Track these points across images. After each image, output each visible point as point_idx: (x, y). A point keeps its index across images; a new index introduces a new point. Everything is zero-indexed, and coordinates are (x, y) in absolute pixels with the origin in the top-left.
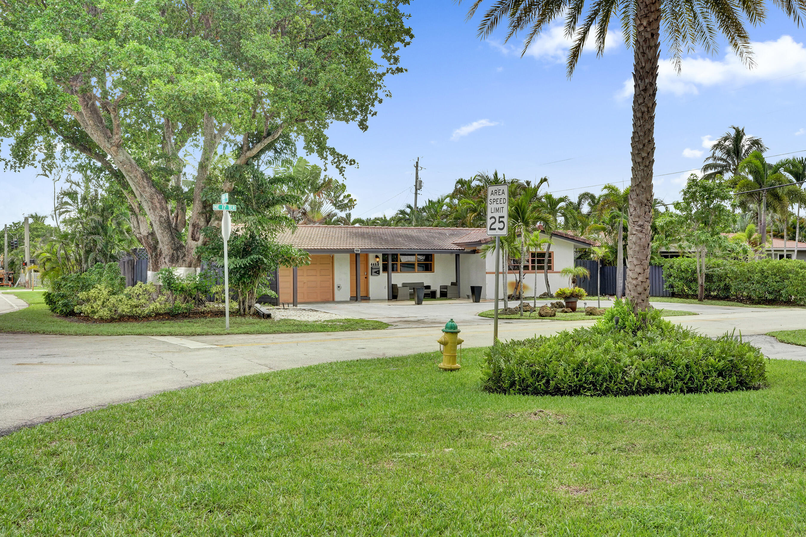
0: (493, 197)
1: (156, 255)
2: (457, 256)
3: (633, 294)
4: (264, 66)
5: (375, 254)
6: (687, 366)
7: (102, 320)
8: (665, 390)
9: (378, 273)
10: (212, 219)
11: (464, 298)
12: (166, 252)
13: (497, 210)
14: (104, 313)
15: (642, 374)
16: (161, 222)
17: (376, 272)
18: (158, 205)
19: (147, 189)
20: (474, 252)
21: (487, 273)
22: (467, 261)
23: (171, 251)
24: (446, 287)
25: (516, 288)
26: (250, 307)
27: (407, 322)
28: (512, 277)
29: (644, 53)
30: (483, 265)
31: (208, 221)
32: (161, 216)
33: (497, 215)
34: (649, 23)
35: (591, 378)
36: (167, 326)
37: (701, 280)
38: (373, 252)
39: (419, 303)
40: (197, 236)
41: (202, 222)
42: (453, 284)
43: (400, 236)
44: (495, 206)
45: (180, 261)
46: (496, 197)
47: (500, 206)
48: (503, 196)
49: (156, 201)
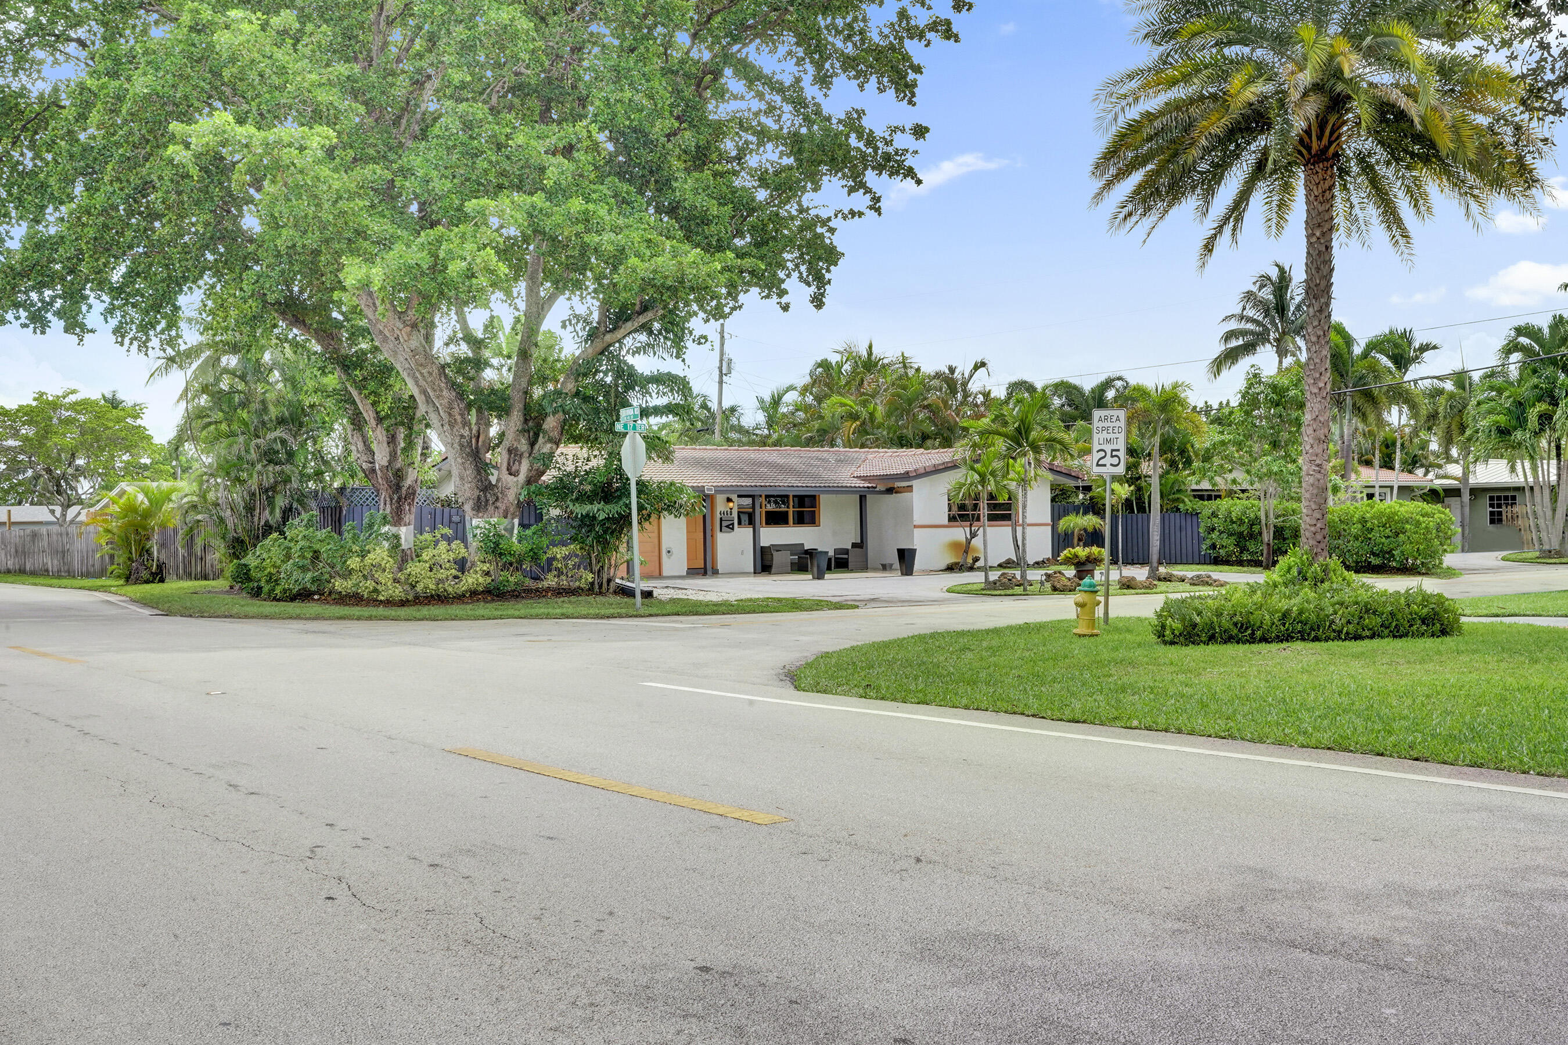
0: (1101, 424)
1: (400, 498)
2: (862, 499)
3: (1312, 542)
5: (725, 496)
6: (1392, 614)
7: (388, 603)
8: (1372, 637)
9: (731, 527)
10: (541, 440)
11: (875, 569)
12: (468, 494)
13: (1109, 441)
14: (398, 592)
15: (1349, 622)
16: (461, 446)
17: (727, 526)
18: (459, 418)
19: (445, 393)
20: (890, 491)
21: (915, 527)
22: (880, 507)
23: (477, 492)
24: (846, 552)
25: (966, 552)
26: (609, 581)
27: (795, 605)
28: (959, 533)
29: (1318, 269)
30: (909, 512)
31: (532, 444)
32: (462, 436)
33: (1108, 448)
34: (1323, 234)
35: (1299, 627)
36: (481, 609)
37: (1267, 536)
38: (722, 492)
39: (820, 576)
40: (514, 468)
41: (523, 446)
42: (854, 545)
43: (761, 464)
44: (1105, 435)
45: (491, 508)
46: (1106, 424)
47: (1112, 436)
48: (1117, 424)
49: (456, 412)
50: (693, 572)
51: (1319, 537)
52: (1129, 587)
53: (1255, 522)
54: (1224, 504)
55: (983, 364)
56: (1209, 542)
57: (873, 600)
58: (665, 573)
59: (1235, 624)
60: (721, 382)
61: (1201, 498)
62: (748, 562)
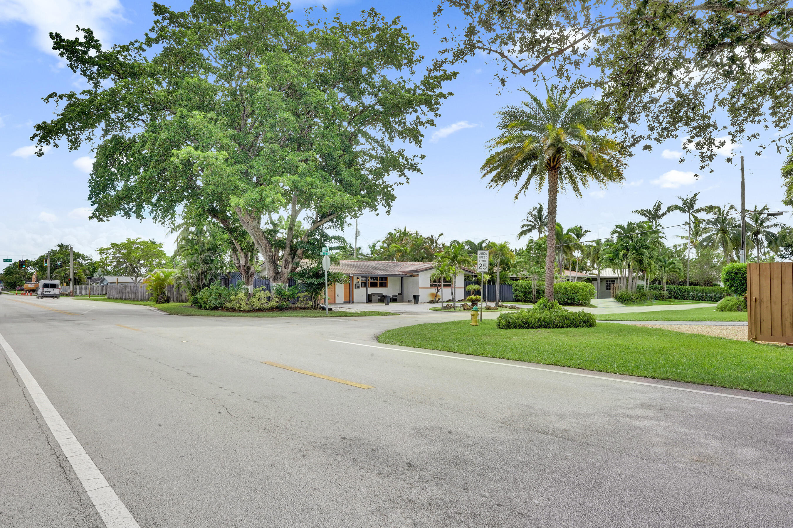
0: (480, 255)
1: (248, 276)
2: (402, 278)
3: (548, 295)
4: (351, 185)
6: (574, 320)
7: (244, 311)
8: (567, 327)
9: (358, 287)
10: (296, 257)
11: (406, 302)
12: (271, 275)
13: (483, 261)
14: (247, 308)
15: (560, 322)
16: (269, 259)
18: (268, 250)
19: (264, 241)
20: (412, 276)
21: (419, 288)
22: (408, 281)
23: (274, 275)
24: (396, 296)
25: (436, 297)
26: (318, 305)
27: (379, 314)
28: (434, 290)
29: (552, 205)
30: (417, 283)
31: (293, 258)
32: (270, 256)
33: (483, 263)
34: (554, 194)
35: (544, 323)
36: (275, 314)
37: (534, 293)
38: (356, 276)
39: (388, 304)
40: (287, 267)
41: (290, 259)
42: (399, 294)
43: (369, 266)
44: (481, 259)
45: (279, 280)
46: (482, 255)
47: (484, 259)
48: (486, 255)
49: (268, 247)
50: (346, 302)
51: (551, 294)
52: (489, 309)
53: (530, 288)
54: (520, 282)
55: (442, 234)
56: (515, 295)
57: (405, 312)
58: (337, 302)
59: (523, 322)
60: (356, 239)
61: (513, 280)
62: (364, 299)
